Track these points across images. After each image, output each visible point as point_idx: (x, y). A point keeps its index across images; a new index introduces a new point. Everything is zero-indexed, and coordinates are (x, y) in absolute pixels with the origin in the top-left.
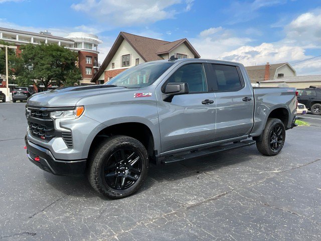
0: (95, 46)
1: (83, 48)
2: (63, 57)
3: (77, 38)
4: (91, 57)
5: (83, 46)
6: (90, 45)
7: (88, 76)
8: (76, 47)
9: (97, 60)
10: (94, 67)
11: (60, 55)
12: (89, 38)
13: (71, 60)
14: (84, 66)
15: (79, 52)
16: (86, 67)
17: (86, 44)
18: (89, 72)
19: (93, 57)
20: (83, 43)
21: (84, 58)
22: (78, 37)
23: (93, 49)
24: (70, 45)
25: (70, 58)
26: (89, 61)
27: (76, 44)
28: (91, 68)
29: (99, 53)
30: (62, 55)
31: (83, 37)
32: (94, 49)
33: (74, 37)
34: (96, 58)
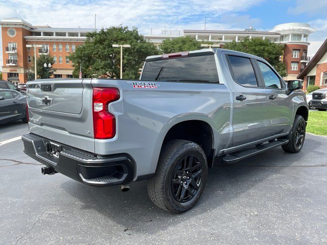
0: (305, 36)
1: (290, 41)
2: (267, 51)
3: (284, 31)
4: (299, 50)
5: (290, 38)
6: (300, 36)
7: (294, 72)
8: (282, 40)
9: (306, 53)
10: (302, 61)
11: (264, 50)
12: (298, 28)
13: (276, 54)
14: (289, 61)
15: (286, 45)
16: (292, 62)
17: (294, 35)
18: (295, 67)
19: (302, 50)
20: (290, 36)
21: (291, 52)
22: (285, 29)
24: (275, 39)
25: (274, 52)
26: (296, 55)
27: (282, 37)
28: (298, 62)
29: (309, 44)
30: (266, 49)
31: (291, 28)
32: (303, 40)
33: (280, 29)
34: (305, 51)
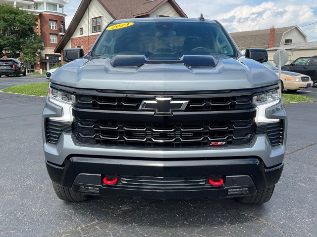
0: (60, 6)
1: (45, 10)
2: (18, 20)
4: (56, 21)
5: (45, 7)
6: (55, 5)
7: (52, 45)
8: (37, 9)
9: (64, 25)
10: (60, 34)
11: (15, 19)
13: (29, 24)
14: (47, 33)
15: (41, 14)
16: (50, 34)
17: (49, 4)
18: (54, 40)
19: (59, 21)
20: (45, 3)
21: (47, 23)
23: (58, 12)
24: (29, 6)
25: (27, 22)
26: (53, 26)
27: (37, 5)
28: (57, 35)
29: (65, 15)
30: (17, 18)
32: (59, 10)
34: (63, 23)
